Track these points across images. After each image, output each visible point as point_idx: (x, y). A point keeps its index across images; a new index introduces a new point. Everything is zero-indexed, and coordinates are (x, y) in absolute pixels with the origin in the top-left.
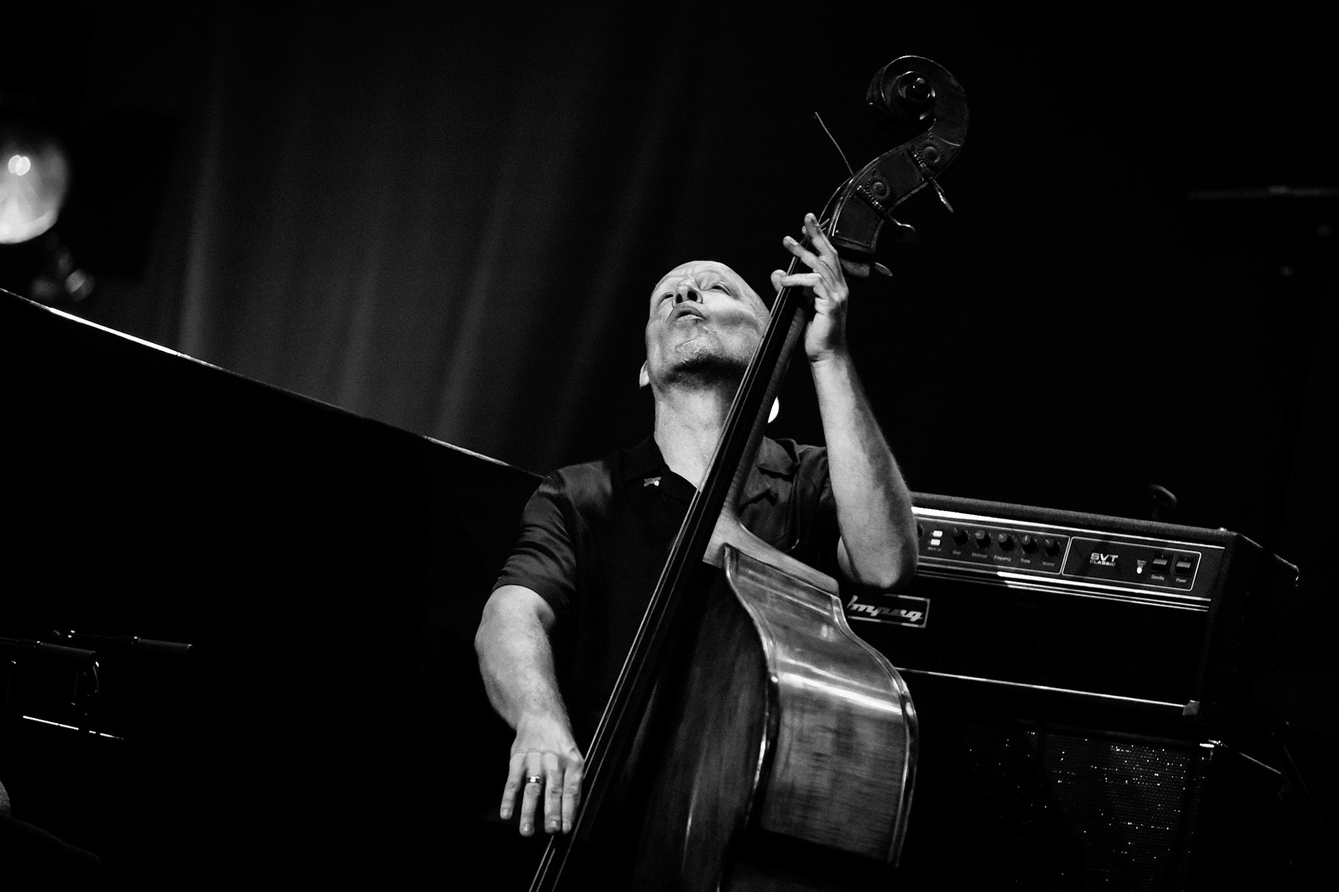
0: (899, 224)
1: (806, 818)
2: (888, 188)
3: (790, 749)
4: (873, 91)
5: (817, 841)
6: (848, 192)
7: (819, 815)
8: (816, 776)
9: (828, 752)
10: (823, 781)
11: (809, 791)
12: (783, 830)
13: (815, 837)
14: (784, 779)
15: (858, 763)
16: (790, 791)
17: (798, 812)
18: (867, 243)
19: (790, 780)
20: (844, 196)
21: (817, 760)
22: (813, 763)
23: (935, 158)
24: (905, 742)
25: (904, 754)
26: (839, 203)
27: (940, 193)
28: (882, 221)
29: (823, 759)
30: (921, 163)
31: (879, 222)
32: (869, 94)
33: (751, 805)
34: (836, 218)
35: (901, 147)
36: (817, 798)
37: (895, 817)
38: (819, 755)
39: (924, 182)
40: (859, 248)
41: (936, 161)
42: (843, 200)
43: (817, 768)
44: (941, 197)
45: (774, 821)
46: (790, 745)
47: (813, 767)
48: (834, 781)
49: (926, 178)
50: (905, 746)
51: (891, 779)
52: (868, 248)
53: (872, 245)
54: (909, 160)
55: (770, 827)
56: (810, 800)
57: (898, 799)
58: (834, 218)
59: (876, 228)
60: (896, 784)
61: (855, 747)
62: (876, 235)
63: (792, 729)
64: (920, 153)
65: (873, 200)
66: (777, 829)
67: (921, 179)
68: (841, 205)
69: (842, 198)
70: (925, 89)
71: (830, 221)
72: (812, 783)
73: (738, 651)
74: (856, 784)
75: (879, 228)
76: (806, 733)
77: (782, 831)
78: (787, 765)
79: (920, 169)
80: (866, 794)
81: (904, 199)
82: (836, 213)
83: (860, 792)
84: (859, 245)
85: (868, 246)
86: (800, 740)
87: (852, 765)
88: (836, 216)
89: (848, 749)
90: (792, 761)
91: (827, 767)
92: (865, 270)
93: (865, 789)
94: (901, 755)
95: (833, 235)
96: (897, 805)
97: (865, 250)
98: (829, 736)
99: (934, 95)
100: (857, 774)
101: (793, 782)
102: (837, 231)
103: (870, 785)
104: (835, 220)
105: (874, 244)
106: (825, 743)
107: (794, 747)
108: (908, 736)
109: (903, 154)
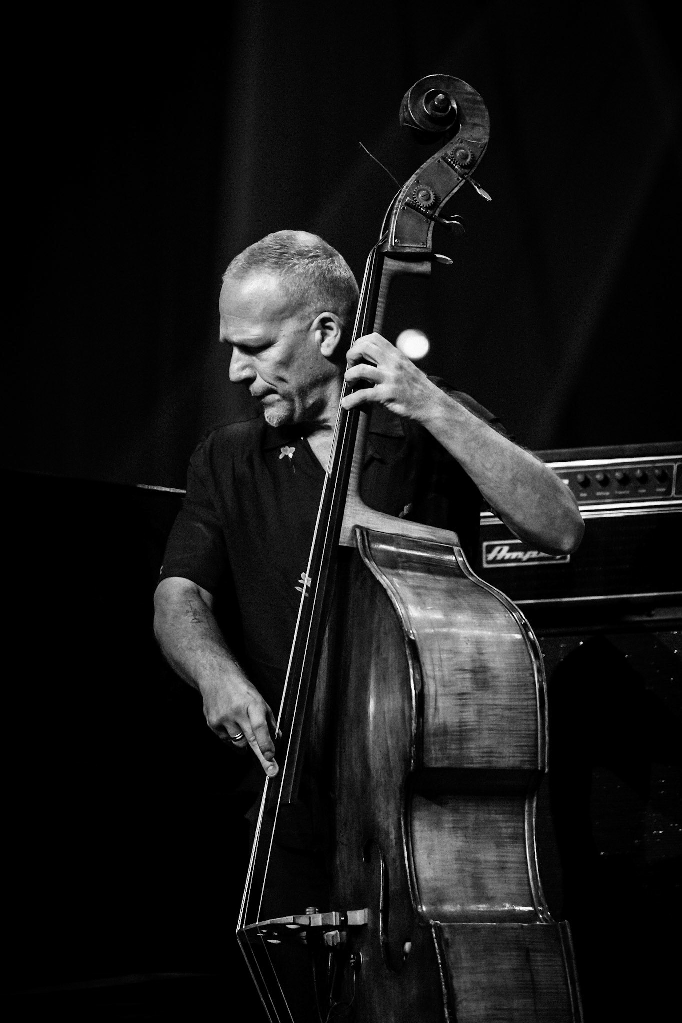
0: (447, 222)
1: (462, 749)
2: (432, 194)
3: (436, 695)
4: (404, 112)
5: (475, 766)
6: (398, 205)
7: (472, 745)
8: (462, 712)
9: (469, 690)
10: (470, 715)
11: (460, 726)
12: (446, 763)
13: (473, 763)
14: (436, 721)
15: (496, 693)
16: (444, 731)
17: (453, 746)
18: (424, 244)
19: (442, 721)
20: (397, 209)
21: (460, 699)
22: (459, 702)
23: (467, 157)
24: (532, 665)
25: (533, 677)
26: (394, 216)
27: (476, 187)
28: (433, 223)
29: (465, 697)
30: (456, 165)
31: (430, 223)
32: (401, 115)
33: (413, 749)
34: (393, 229)
35: (436, 155)
36: (466, 731)
37: (536, 730)
38: (463, 694)
39: (461, 181)
40: (418, 250)
41: (468, 160)
42: (396, 212)
43: (463, 705)
44: (477, 190)
45: (436, 758)
46: (436, 691)
47: (459, 705)
48: (479, 712)
49: (462, 177)
50: (533, 670)
51: (527, 699)
52: (425, 248)
53: (428, 245)
54: (445, 165)
55: (433, 765)
56: (462, 734)
57: (536, 716)
58: (391, 230)
59: (428, 230)
60: (532, 702)
61: (490, 680)
62: (430, 235)
63: (434, 678)
64: (453, 157)
65: (421, 207)
66: (439, 765)
67: (458, 179)
68: (395, 217)
69: (395, 211)
70: (447, 102)
71: (389, 231)
72: (460, 719)
73: (380, 620)
74: (498, 711)
75: (431, 228)
76: (447, 678)
77: (445, 765)
78: (436, 709)
79: (456, 170)
80: (507, 717)
81: (447, 199)
82: (392, 225)
83: (502, 717)
84: (418, 247)
85: (425, 247)
86: (444, 686)
87: (491, 696)
88: (393, 227)
89: (484, 683)
90: (440, 704)
91: (469, 702)
92: (426, 267)
93: (507, 713)
94: (531, 678)
95: (393, 244)
96: (536, 720)
97: (423, 251)
98: (468, 675)
99: (455, 106)
100: (497, 702)
101: (445, 722)
102: (396, 241)
103: (510, 708)
104: (393, 231)
105: (429, 244)
106: (465, 683)
107: (439, 692)
108: (533, 659)
109: (439, 161)
